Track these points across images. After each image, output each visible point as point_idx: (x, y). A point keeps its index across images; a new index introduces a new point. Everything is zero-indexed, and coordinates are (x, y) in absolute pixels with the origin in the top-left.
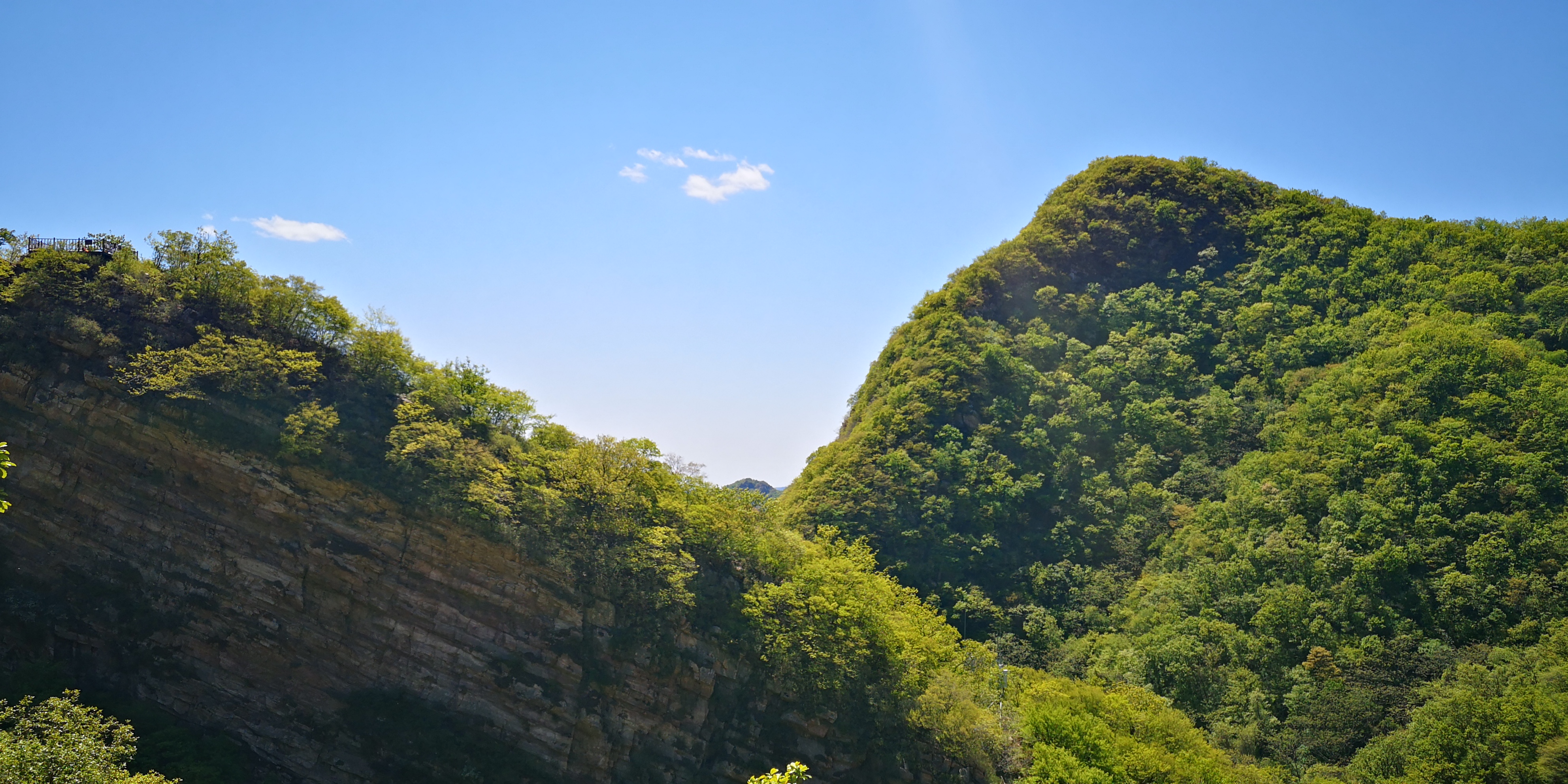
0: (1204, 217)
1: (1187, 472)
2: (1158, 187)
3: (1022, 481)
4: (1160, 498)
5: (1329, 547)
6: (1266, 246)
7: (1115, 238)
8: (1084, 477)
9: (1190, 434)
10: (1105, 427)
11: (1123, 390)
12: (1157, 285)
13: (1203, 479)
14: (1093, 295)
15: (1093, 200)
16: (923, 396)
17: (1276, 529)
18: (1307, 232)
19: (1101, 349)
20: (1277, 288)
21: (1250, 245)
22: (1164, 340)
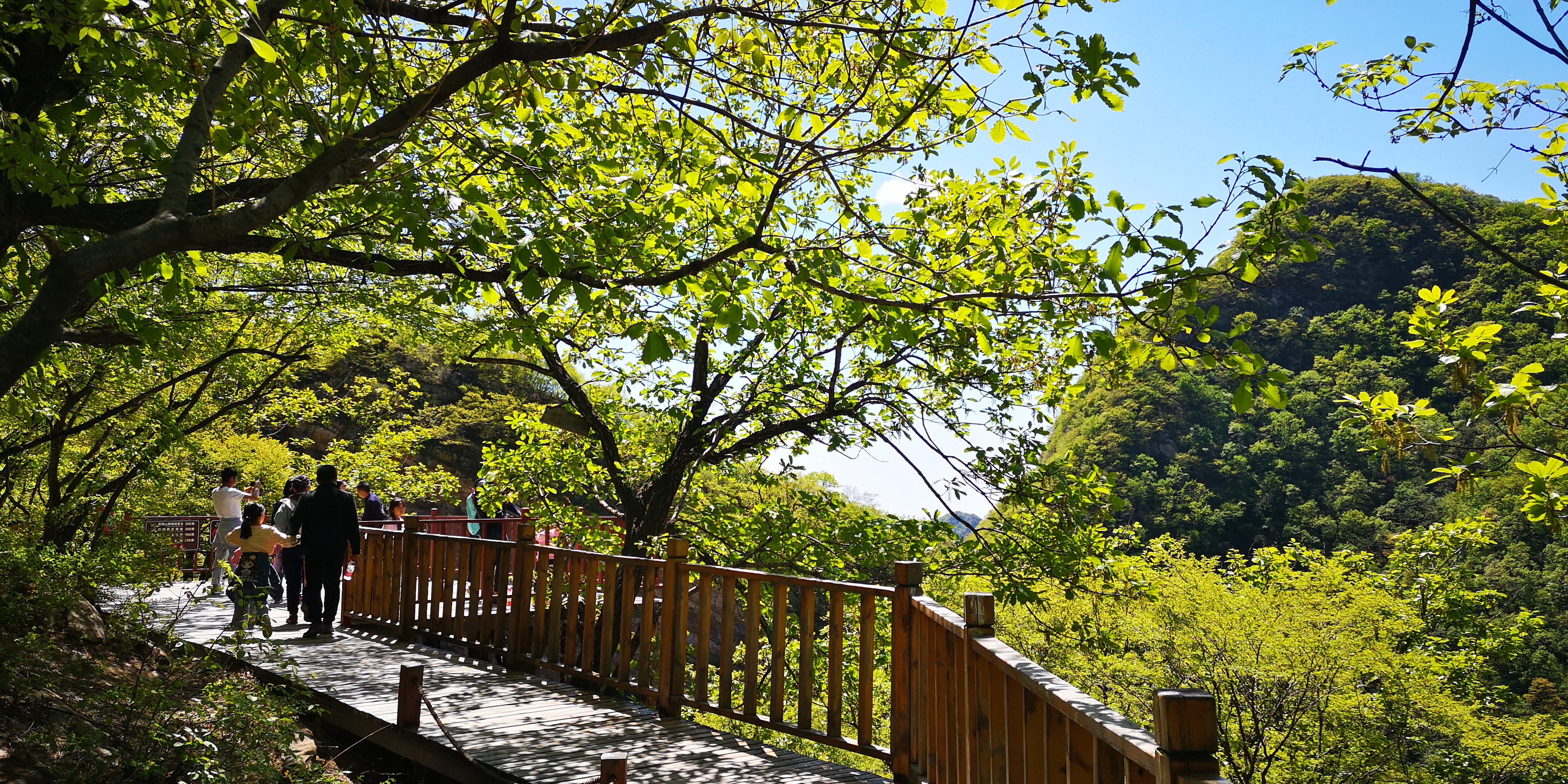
0: (1417, 234)
1: (1401, 500)
2: (1366, 205)
3: (1221, 510)
4: (1373, 525)
5: (1553, 575)
6: (1487, 261)
7: (1320, 259)
8: (1288, 506)
9: (1404, 460)
10: (1311, 454)
11: (1331, 416)
12: (1366, 306)
13: (1419, 506)
14: (1296, 319)
16: (1117, 426)
17: (1497, 558)
18: (1531, 245)
19: (1305, 374)
20: (1498, 305)
21: (1468, 261)
22: (1374, 364)
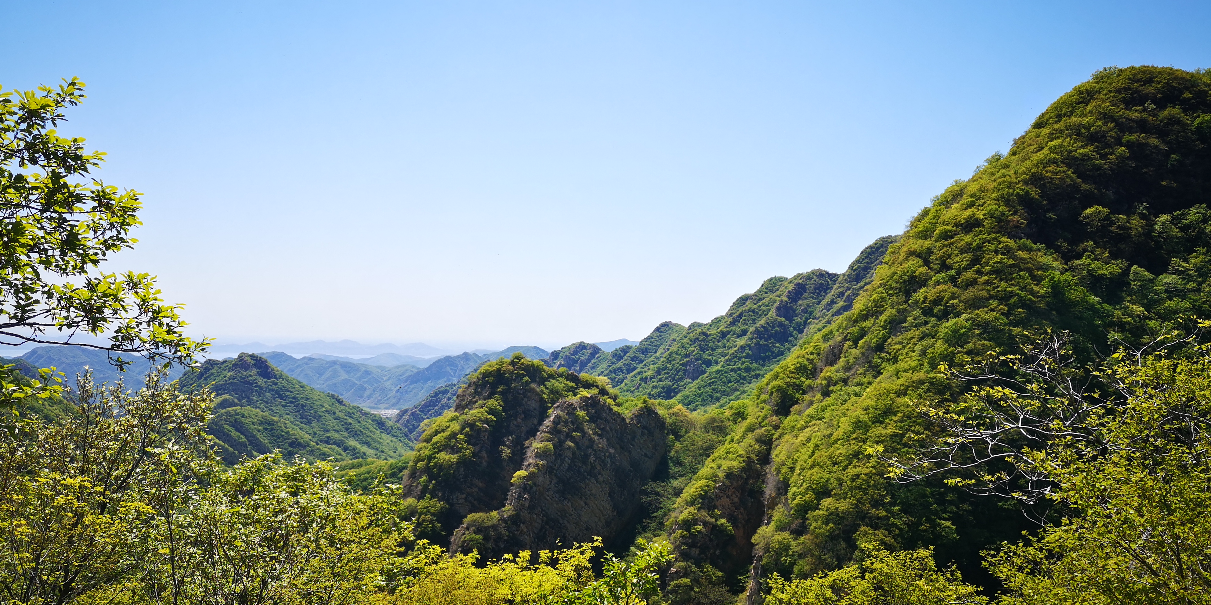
7: (1155, 153)
14: (1143, 216)
15: (1120, 111)
19: (1167, 278)
